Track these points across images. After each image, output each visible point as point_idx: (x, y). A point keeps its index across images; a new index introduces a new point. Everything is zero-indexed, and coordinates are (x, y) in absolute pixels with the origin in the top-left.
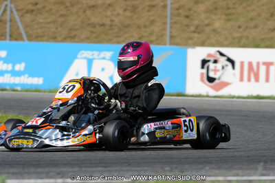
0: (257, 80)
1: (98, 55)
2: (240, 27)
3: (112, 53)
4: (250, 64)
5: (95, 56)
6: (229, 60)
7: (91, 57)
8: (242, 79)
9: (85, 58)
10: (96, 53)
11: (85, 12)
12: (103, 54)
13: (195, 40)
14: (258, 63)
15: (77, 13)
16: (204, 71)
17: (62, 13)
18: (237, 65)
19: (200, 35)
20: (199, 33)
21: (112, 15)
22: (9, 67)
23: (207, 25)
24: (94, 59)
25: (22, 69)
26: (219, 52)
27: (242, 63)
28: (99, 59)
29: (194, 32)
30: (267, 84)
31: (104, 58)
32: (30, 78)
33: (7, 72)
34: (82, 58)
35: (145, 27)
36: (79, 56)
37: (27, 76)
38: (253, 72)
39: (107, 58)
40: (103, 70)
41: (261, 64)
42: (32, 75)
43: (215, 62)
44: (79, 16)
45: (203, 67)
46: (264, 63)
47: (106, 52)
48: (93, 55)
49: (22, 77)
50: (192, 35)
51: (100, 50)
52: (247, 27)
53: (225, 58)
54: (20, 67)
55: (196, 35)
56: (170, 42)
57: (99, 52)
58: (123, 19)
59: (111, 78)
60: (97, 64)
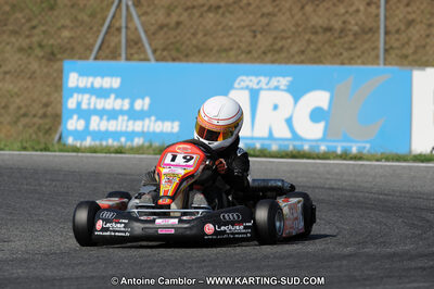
1: (267, 84)
3: (289, 79)
5: (264, 86)
7: (255, 87)
9: (247, 88)
10: (264, 80)
11: (303, 8)
12: (274, 82)
15: (290, 10)
17: (265, 10)
21: (347, 12)
22: (126, 104)
24: (261, 89)
25: (146, 107)
28: (270, 89)
31: (277, 88)
32: (159, 123)
33: (121, 112)
34: (242, 89)
35: (398, 31)
36: (236, 85)
37: (153, 118)
39: (282, 87)
40: (276, 107)
42: (161, 118)
44: (293, 16)
47: (281, 79)
48: (259, 82)
49: (147, 121)
51: (271, 75)
54: (142, 104)
56: (385, 59)
57: (268, 79)
58: (363, 18)
59: (289, 121)
60: (266, 99)
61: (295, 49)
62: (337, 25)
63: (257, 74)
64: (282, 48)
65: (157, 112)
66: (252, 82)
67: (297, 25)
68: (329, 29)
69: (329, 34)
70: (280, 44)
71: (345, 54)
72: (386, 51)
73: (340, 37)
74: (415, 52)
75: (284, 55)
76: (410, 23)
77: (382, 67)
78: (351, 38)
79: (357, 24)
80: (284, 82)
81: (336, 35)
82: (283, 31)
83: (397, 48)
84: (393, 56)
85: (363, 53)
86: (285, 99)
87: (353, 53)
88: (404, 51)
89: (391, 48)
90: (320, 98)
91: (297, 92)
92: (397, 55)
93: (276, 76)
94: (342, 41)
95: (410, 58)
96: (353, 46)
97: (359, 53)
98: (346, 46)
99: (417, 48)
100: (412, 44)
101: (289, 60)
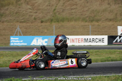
4: (72, 39)
6: (68, 38)
8: (71, 42)
14: (74, 39)
18: (70, 39)
22: (19, 41)
27: (71, 39)
38: (73, 41)
42: (24, 43)
54: (21, 41)
59: (42, 43)
60: (39, 40)
63: (38, 37)
65: (24, 42)
66: (37, 38)
80: (41, 38)
86: (41, 40)
90: (46, 40)
91: (43, 39)
101: (42, 35)
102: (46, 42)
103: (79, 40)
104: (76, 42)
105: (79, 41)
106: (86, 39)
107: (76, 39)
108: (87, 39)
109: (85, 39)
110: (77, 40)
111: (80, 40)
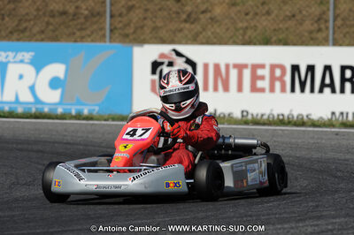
0: (226, 89)
1: (14, 58)
2: (247, 14)
3: (33, 54)
4: (217, 67)
5: (12, 60)
6: (189, 62)
7: (4, 60)
8: (205, 88)
10: (11, 54)
12: (20, 56)
13: (186, 32)
14: (227, 66)
16: (156, 77)
18: (200, 68)
19: (193, 26)
20: (192, 23)
23: (203, 12)
24: (9, 62)
26: (174, 50)
27: (206, 66)
28: (15, 62)
29: (186, 21)
30: (240, 94)
31: (22, 61)
38: (220, 78)
39: (26, 61)
40: (21, 77)
41: (231, 67)
43: (171, 64)
45: (154, 72)
46: (235, 66)
47: (25, 54)
48: (7, 57)
50: (182, 26)
51: (17, 51)
52: (256, 14)
53: (184, 59)
55: (187, 25)
56: (111, 38)
57: (14, 54)
58: (93, 4)
59: (32, 89)
60: (13, 70)
61: (36, 29)
62: (71, 10)
64: (26, 28)
66: (1, 56)
67: (38, 10)
68: (64, 13)
69: (64, 17)
70: (24, 25)
71: (78, 33)
72: (111, 31)
73: (73, 20)
74: (134, 32)
75: (27, 34)
76: (130, 8)
77: (108, 44)
78: (82, 20)
79: (87, 9)
80: (28, 56)
81: (71, 17)
82: (27, 14)
83: (120, 28)
84: (117, 35)
85: (92, 32)
86: (28, 70)
87: (84, 33)
88: (126, 31)
89: (115, 28)
90: (57, 70)
91: (38, 65)
92: (120, 34)
93: (21, 51)
94: (75, 22)
95: (131, 37)
96: (84, 27)
97: (88, 32)
98: (79, 27)
99: (136, 29)
100: (132, 25)
102: (54, 83)
103: (260, 72)
104: (240, 89)
105: (260, 84)
106: (303, 70)
107: (240, 68)
108: (311, 69)
109: (295, 68)
110: (247, 73)
111: (262, 78)
